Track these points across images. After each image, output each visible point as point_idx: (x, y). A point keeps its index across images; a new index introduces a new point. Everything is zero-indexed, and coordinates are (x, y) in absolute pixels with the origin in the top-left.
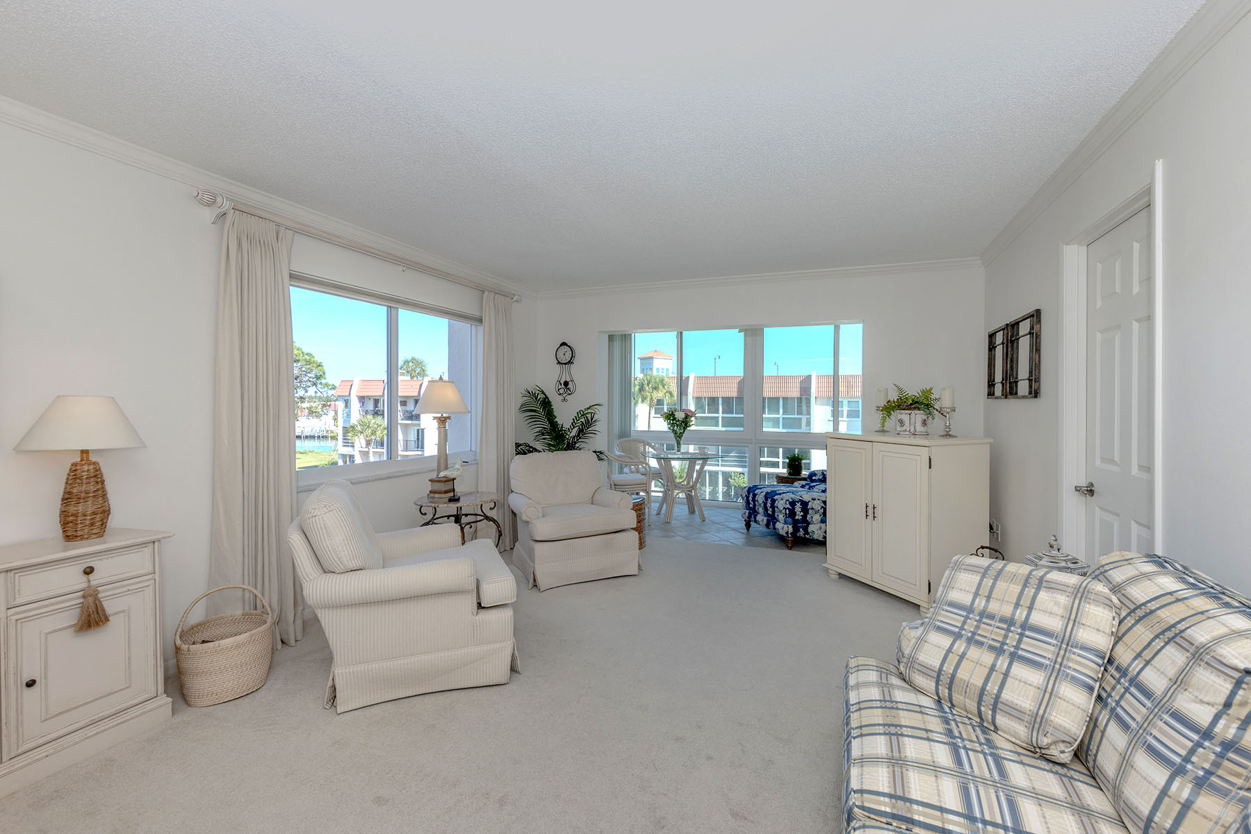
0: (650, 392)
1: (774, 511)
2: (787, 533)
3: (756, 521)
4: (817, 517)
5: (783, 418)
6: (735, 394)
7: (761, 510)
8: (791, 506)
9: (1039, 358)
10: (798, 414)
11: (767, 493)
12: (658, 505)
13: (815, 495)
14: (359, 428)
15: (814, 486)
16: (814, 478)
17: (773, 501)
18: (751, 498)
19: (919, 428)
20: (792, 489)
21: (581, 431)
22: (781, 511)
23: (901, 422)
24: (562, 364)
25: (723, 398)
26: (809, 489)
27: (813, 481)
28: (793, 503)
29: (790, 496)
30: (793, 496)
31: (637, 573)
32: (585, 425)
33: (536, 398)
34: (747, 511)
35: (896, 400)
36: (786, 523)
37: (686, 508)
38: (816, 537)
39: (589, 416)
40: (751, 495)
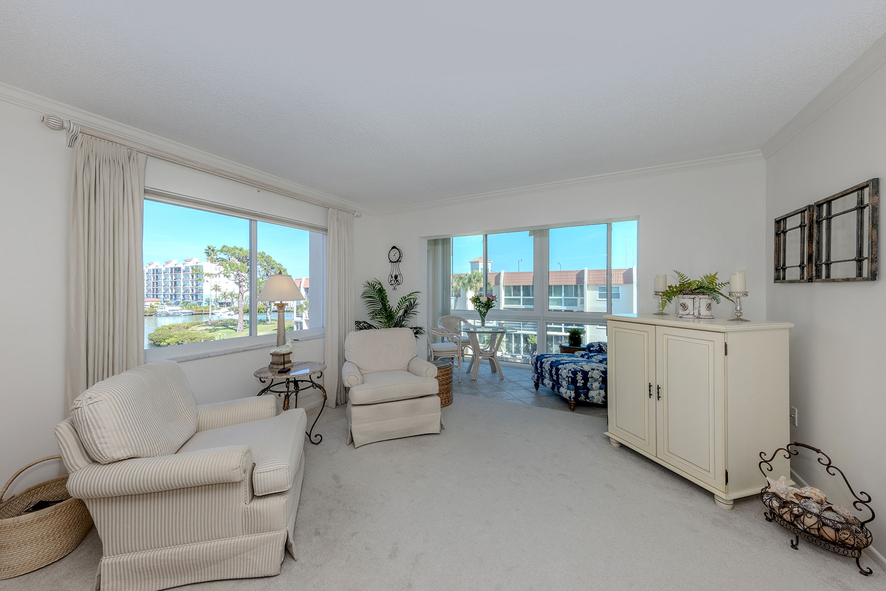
0: (475, 283)
1: (558, 378)
2: (570, 397)
3: (543, 384)
4: (596, 385)
5: (565, 299)
6: (531, 284)
7: (547, 375)
8: (573, 375)
9: (877, 234)
10: (575, 296)
11: (552, 362)
12: (468, 364)
13: (594, 365)
14: (304, 306)
15: (592, 356)
16: (592, 349)
17: (558, 370)
18: (538, 365)
19: (704, 312)
20: (574, 358)
21: (406, 311)
22: (564, 379)
23: (684, 307)
24: (393, 262)
25: (523, 286)
26: (588, 358)
27: (591, 351)
28: (575, 373)
29: (572, 366)
30: (575, 366)
31: (439, 432)
32: (409, 308)
33: (374, 288)
34: (536, 375)
35: (678, 286)
36: (568, 389)
37: (489, 367)
38: (595, 401)
39: (412, 301)
40: (539, 363)
